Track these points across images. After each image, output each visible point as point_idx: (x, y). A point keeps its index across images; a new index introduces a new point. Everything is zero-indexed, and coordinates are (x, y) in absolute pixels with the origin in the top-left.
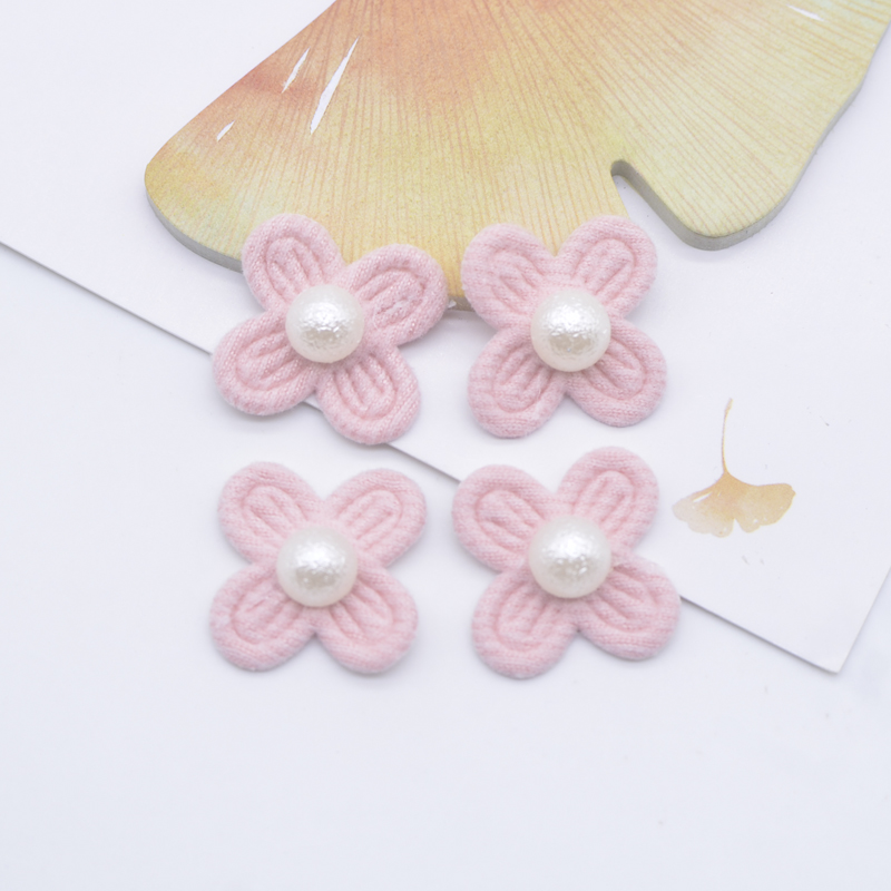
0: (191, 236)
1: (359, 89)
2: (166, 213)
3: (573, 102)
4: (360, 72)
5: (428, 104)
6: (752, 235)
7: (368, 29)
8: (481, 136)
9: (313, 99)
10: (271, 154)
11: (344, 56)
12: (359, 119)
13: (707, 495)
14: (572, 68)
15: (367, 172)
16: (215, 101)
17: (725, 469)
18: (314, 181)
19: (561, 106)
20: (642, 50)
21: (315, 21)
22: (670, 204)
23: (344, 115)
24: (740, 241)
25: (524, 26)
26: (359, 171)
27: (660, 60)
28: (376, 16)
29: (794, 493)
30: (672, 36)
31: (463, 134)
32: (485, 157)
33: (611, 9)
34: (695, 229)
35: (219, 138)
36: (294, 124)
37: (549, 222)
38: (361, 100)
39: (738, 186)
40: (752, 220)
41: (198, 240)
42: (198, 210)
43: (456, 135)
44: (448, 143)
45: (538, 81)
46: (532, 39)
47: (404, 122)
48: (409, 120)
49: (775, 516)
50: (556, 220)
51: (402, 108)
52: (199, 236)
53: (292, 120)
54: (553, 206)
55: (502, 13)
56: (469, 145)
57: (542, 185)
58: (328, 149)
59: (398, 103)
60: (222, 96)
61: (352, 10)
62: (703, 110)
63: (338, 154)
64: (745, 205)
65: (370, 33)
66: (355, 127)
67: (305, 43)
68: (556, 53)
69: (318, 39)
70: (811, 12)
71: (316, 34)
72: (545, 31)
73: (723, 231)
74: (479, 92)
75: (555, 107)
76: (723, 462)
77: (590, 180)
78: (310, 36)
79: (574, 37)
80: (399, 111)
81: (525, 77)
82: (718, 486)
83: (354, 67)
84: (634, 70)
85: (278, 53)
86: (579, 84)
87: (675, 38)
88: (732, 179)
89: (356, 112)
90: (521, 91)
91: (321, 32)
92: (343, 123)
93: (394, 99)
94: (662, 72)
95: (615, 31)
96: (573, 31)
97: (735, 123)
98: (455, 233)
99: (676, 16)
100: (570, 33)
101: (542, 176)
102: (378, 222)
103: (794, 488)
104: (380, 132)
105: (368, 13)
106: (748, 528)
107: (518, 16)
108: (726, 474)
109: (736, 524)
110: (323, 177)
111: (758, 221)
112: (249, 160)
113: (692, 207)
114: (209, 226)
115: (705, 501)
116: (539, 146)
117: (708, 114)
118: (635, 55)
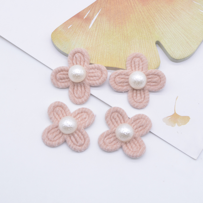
0: (60, 49)
1: (101, 20)
2: (55, 44)
3: (148, 27)
5: (116, 25)
6: (186, 60)
7: (104, 7)
8: (127, 33)
9: (90, 21)
10: (80, 33)
11: (98, 12)
13: (170, 117)
14: (149, 19)
15: (101, 38)
17: (175, 112)
18: (89, 39)
19: (145, 27)
20: (165, 16)
21: (92, 4)
22: (168, 51)
23: (97, 25)
24: (183, 61)
25: (139, 9)
26: (99, 38)
27: (169, 19)
28: (106, 4)
29: (190, 118)
30: (172, 14)
31: (123, 32)
32: (128, 37)
33: (159, 7)
34: (173, 57)
35: (69, 28)
36: (85, 26)
38: (101, 22)
39: (183, 48)
40: (186, 56)
41: (62, 50)
42: (62, 44)
43: (121, 32)
44: (119, 34)
45: (141, 22)
46: (140, 12)
47: (110, 28)
49: (185, 123)
51: (110, 25)
52: (62, 49)
53: (85, 25)
55: (134, 6)
56: (124, 34)
57: (140, 45)
58: (93, 33)
60: (70, 19)
61: (101, 2)
63: (95, 34)
64: (185, 53)
65: (104, 8)
66: (99, 28)
67: (90, 9)
68: (146, 15)
69: (93, 8)
72: (143, 10)
73: (179, 58)
74: (127, 23)
75: (144, 27)
76: (175, 110)
77: (151, 44)
78: (91, 7)
79: (150, 12)
80: (109, 26)
81: (138, 20)
82: (173, 115)
83: (100, 15)
84: (162, 21)
85: (83, 10)
86: (150, 23)
88: (182, 47)
89: (100, 25)
90: (137, 23)
91: (93, 6)
92: (96, 27)
93: (108, 23)
94: (169, 22)
95: (159, 12)
98: (119, 54)
99: (173, 10)
100: (149, 11)
101: (140, 43)
102: (102, 50)
103: (190, 117)
104: (105, 30)
105: (104, 3)
106: (179, 125)
107: (138, 6)
108: (175, 113)
109: (176, 124)
110: (91, 39)
111: (187, 57)
112: (75, 34)
113: (173, 53)
114: (65, 47)
115: (170, 118)
116: (140, 36)
117: (178, 32)
118: (163, 17)
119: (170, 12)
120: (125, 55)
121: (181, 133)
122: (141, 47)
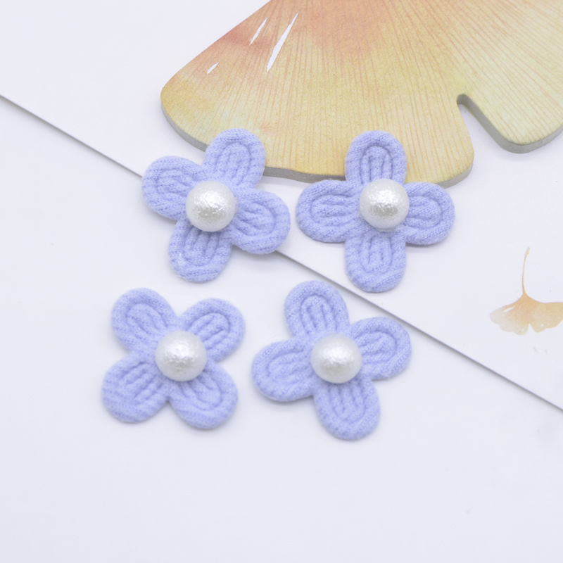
0: (189, 133)
1: (298, 44)
2: (174, 119)
3: (434, 57)
4: (299, 34)
5: (342, 55)
6: (545, 144)
7: (305, 7)
8: (375, 76)
9: (269, 50)
10: (241, 84)
11: (289, 23)
12: (298, 63)
13: (512, 308)
14: (433, 35)
15: (302, 97)
16: (207, 49)
17: (524, 292)
18: (268, 101)
19: (426, 59)
20: (478, 25)
21: (272, 2)
22: (494, 123)
23: (288, 61)
24: (538, 147)
25: (404, 8)
26: (297, 96)
27: (490, 32)
30: (498, 17)
31: (363, 74)
32: (377, 89)
34: (509, 139)
35: (209, 72)
36: (256, 65)
37: (416, 132)
38: (299, 51)
39: (537, 112)
40: (546, 134)
41: (194, 136)
42: (194, 117)
43: (359, 75)
44: (353, 81)
45: (412, 43)
46: (409, 16)
47: (326, 66)
48: (330, 64)
49: (555, 322)
50: (421, 131)
51: (325, 57)
52: (194, 134)
53: (255, 62)
54: (419, 122)
56: (367, 81)
57: (413, 108)
58: (277, 82)
59: (323, 53)
60: (211, 46)
62: (516, 64)
63: (284, 84)
64: (542, 125)
65: (306, 9)
66: (295, 68)
67: (265, 15)
68: (424, 25)
69: (273, 12)
71: (272, 9)
72: (417, 11)
73: (527, 141)
74: (374, 49)
75: (422, 59)
76: (523, 287)
77: (443, 106)
78: (268, 10)
79: (435, 16)
80: (323, 59)
81: (404, 40)
82: (519, 302)
83: (295, 30)
84: (473, 37)
85: (248, 20)
86: (438, 46)
87: (500, 19)
88: (533, 108)
89: (296, 59)
90: (401, 48)
91: (275, 8)
92: (287, 65)
93: (320, 51)
94: (491, 39)
95: (461, 13)
96: (435, 12)
97: (536, 73)
99: (500, 5)
100: (433, 13)
101: (413, 102)
102: (308, 129)
104: (311, 72)
106: (538, 329)
108: (525, 295)
109: (530, 326)
110: (274, 99)
111: (549, 135)
112: (227, 87)
113: (508, 125)
114: (200, 127)
115: (511, 312)
116: (412, 84)
117: (519, 67)
118: (473, 28)
119: (493, 12)
121: (546, 351)
122: (418, 116)
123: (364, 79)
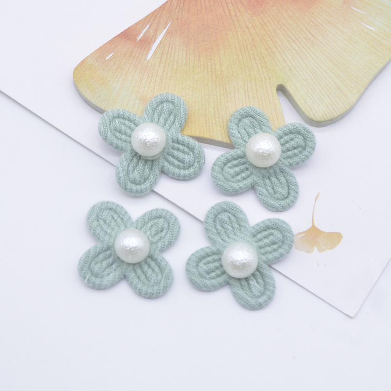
0: (91, 100)
1: (170, 43)
2: (81, 89)
3: (263, 57)
4: (171, 35)
5: (199, 52)
6: (335, 122)
7: (176, 17)
8: (221, 68)
9: (150, 45)
10: (129, 68)
11: (165, 28)
12: (169, 56)
13: (304, 234)
14: (264, 42)
15: (170, 79)
16: (107, 43)
17: (313, 224)
18: (147, 81)
19: (257, 58)
20: (295, 37)
21: (154, 12)
22: (301, 106)
23: (162, 54)
24: (330, 124)
25: (245, 22)
26: (166, 79)
27: (303, 42)
28: (180, 12)
29: (342, 237)
31: (213, 67)
32: (222, 78)
33: (284, 18)
34: (310, 118)
35: (107, 59)
36: (140, 55)
38: (171, 48)
39: (331, 100)
40: (336, 116)
41: (94, 103)
42: (95, 90)
43: (210, 67)
44: (206, 70)
45: (248, 47)
46: (248, 28)
47: (188, 59)
48: (191, 58)
49: (333, 246)
51: (188, 53)
52: (94, 101)
53: (140, 54)
55: (236, 15)
56: (215, 72)
57: (245, 92)
58: (154, 68)
59: (186, 51)
60: (110, 41)
61: (171, 8)
62: (319, 66)
63: (158, 70)
64: (333, 109)
65: (177, 19)
66: (167, 59)
67: (149, 21)
68: (258, 35)
69: (154, 19)
70: (371, 27)
71: (154, 17)
72: (254, 25)
73: (323, 119)
74: (222, 49)
75: (254, 58)
76: (313, 220)
77: (267, 92)
78: (151, 18)
79: (266, 29)
80: (186, 54)
81: (243, 44)
82: (309, 231)
83: (169, 33)
84: (291, 45)
85: (137, 24)
86: (266, 49)
87: (310, 33)
88: (329, 97)
89: (168, 53)
90: (241, 50)
91: (156, 17)
92: (162, 57)
93: (185, 49)
94: (303, 47)
95: (284, 28)
96: (266, 26)
97: (333, 72)
98: (206, 110)
99: (311, 23)
100: (264, 27)
101: (246, 88)
103: (342, 235)
104: (177, 62)
105: (177, 10)
106: (321, 250)
107: (243, 17)
108: (313, 226)
109: (315, 248)
110: (151, 80)
111: (338, 117)
112: (119, 70)
113: (310, 108)
114: (99, 97)
115: (303, 237)
116: (246, 75)
117: (321, 68)
118: (292, 39)
119: (306, 28)
120: (217, 113)
121: (325, 266)
122: (249, 98)
123: (213, 70)
